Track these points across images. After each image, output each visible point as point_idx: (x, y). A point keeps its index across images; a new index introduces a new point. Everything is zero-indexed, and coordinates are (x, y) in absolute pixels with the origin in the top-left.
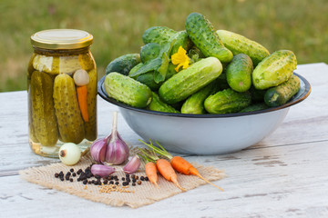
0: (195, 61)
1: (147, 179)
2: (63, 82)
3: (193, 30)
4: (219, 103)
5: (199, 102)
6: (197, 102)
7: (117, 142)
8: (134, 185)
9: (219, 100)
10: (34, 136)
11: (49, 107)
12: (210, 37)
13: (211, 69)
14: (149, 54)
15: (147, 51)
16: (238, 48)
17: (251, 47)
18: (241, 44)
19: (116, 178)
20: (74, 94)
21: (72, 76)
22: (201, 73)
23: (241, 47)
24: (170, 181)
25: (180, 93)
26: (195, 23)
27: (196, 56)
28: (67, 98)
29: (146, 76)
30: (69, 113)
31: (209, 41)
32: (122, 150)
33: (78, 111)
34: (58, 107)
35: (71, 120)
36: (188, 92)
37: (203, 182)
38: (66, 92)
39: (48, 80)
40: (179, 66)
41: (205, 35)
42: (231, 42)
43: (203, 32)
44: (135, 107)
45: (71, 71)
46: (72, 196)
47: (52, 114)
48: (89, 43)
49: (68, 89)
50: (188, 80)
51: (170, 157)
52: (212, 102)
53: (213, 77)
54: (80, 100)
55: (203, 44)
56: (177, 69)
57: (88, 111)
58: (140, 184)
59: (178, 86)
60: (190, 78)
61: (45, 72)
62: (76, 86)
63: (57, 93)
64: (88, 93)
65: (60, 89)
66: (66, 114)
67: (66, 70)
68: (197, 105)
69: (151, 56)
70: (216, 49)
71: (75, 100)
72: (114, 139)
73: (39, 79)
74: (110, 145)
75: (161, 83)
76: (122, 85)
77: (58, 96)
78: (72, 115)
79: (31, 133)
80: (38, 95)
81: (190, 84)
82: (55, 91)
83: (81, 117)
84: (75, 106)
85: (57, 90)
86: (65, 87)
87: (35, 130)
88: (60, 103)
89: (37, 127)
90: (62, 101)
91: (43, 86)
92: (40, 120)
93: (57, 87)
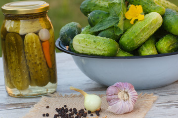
2: (32, 39)
20: (40, 47)
21: (37, 33)
22: (151, 24)
28: (36, 51)
30: (38, 62)
33: (45, 60)
35: (40, 67)
38: (34, 46)
39: (20, 39)
40: (133, 20)
45: (36, 30)
47: (25, 64)
48: (47, 8)
49: (36, 44)
54: (45, 52)
57: (51, 60)
59: (137, 36)
62: (42, 42)
63: (28, 48)
64: (50, 46)
65: (30, 44)
66: (36, 63)
71: (42, 52)
73: (13, 38)
77: (29, 50)
78: (40, 64)
79: (8, 81)
80: (13, 51)
81: (145, 34)
82: (26, 46)
83: (47, 64)
84: (42, 56)
85: (28, 46)
86: (33, 42)
87: (12, 78)
88: (31, 56)
89: (13, 76)
90: (32, 53)
91: (16, 43)
92: (15, 70)
93: (28, 43)
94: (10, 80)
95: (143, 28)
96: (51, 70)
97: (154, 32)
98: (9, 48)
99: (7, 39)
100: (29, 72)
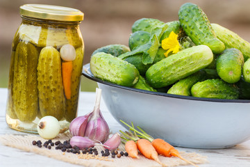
0: (186, 48)
1: (127, 155)
2: (49, 54)
3: (186, 19)
4: (206, 90)
5: (187, 87)
6: (184, 86)
7: (99, 120)
8: (114, 157)
9: (207, 86)
10: (13, 111)
11: (31, 79)
12: (203, 26)
13: (201, 55)
14: (138, 40)
15: (137, 38)
16: (230, 43)
17: (244, 45)
18: (234, 40)
19: (95, 150)
20: (58, 67)
21: (59, 50)
22: (191, 58)
23: (233, 43)
24: (151, 158)
25: (168, 76)
26: (189, 11)
27: (187, 43)
28: (51, 71)
29: (135, 58)
30: (52, 87)
31: (201, 30)
32: (103, 129)
33: (61, 86)
34: (42, 80)
35: (53, 94)
36: (176, 77)
37: (183, 162)
38: (51, 65)
39: (34, 51)
40: (169, 51)
41: (198, 24)
42: (224, 36)
43: (196, 20)
44: (120, 85)
45: (58, 45)
46: (50, 159)
47: (35, 87)
49: (54, 62)
50: (177, 63)
51: (151, 140)
52: (199, 88)
53: (203, 65)
54: (64, 76)
55: (195, 32)
56: (166, 54)
57: (71, 89)
58: (119, 157)
59: (166, 69)
60: (180, 61)
61: (31, 43)
62: (62, 61)
63: (42, 65)
64: (73, 70)
65: (45, 61)
66: (48, 87)
67: (53, 43)
68: (184, 89)
69: (140, 42)
70: (208, 39)
71: (59, 75)
72: (96, 116)
73: (25, 49)
74: (91, 123)
75: (150, 65)
76: (110, 63)
77: (43, 68)
78: (55, 90)
79: (10, 107)
80: (22, 66)
81: (179, 69)
82: (40, 62)
83: (64, 93)
84: (59, 80)
85: (42, 62)
86: (50, 59)
87: (15, 103)
88: (43, 76)
89: (16, 100)
90: (46, 73)
91: (28, 56)
92: (20, 92)
93: (43, 59)
94: (13, 106)
95: (178, 60)
96: (69, 103)
97: (194, 70)
98: (18, 61)
99: (17, 50)
100: (39, 98)
